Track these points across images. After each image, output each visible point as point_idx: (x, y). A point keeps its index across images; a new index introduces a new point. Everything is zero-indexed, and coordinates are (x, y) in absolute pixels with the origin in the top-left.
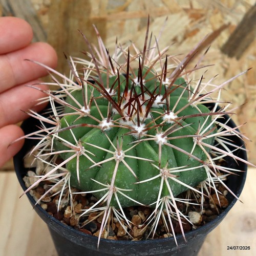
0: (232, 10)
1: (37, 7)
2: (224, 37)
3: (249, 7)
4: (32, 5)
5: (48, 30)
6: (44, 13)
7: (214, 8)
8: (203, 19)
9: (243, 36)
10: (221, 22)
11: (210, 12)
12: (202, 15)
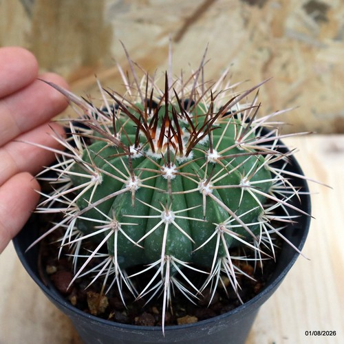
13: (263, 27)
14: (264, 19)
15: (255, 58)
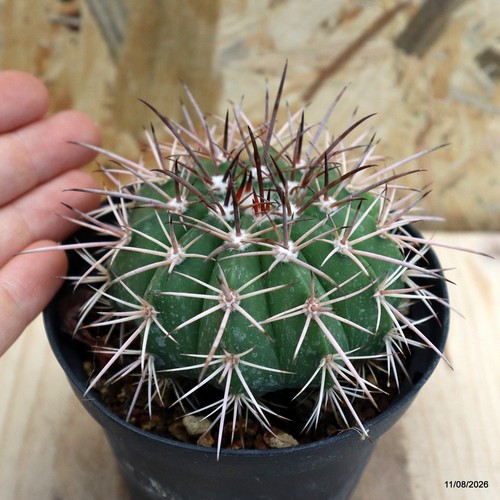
13: (422, 85)
14: (423, 73)
15: (407, 125)
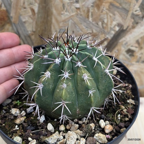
0: (109, 33)
1: (30, 32)
2: (106, 43)
3: (116, 32)
4: (28, 31)
5: (34, 42)
6: (32, 35)
7: (101, 32)
8: (97, 36)
9: (113, 43)
10: (104, 38)
11: (100, 34)
12: (97, 35)
